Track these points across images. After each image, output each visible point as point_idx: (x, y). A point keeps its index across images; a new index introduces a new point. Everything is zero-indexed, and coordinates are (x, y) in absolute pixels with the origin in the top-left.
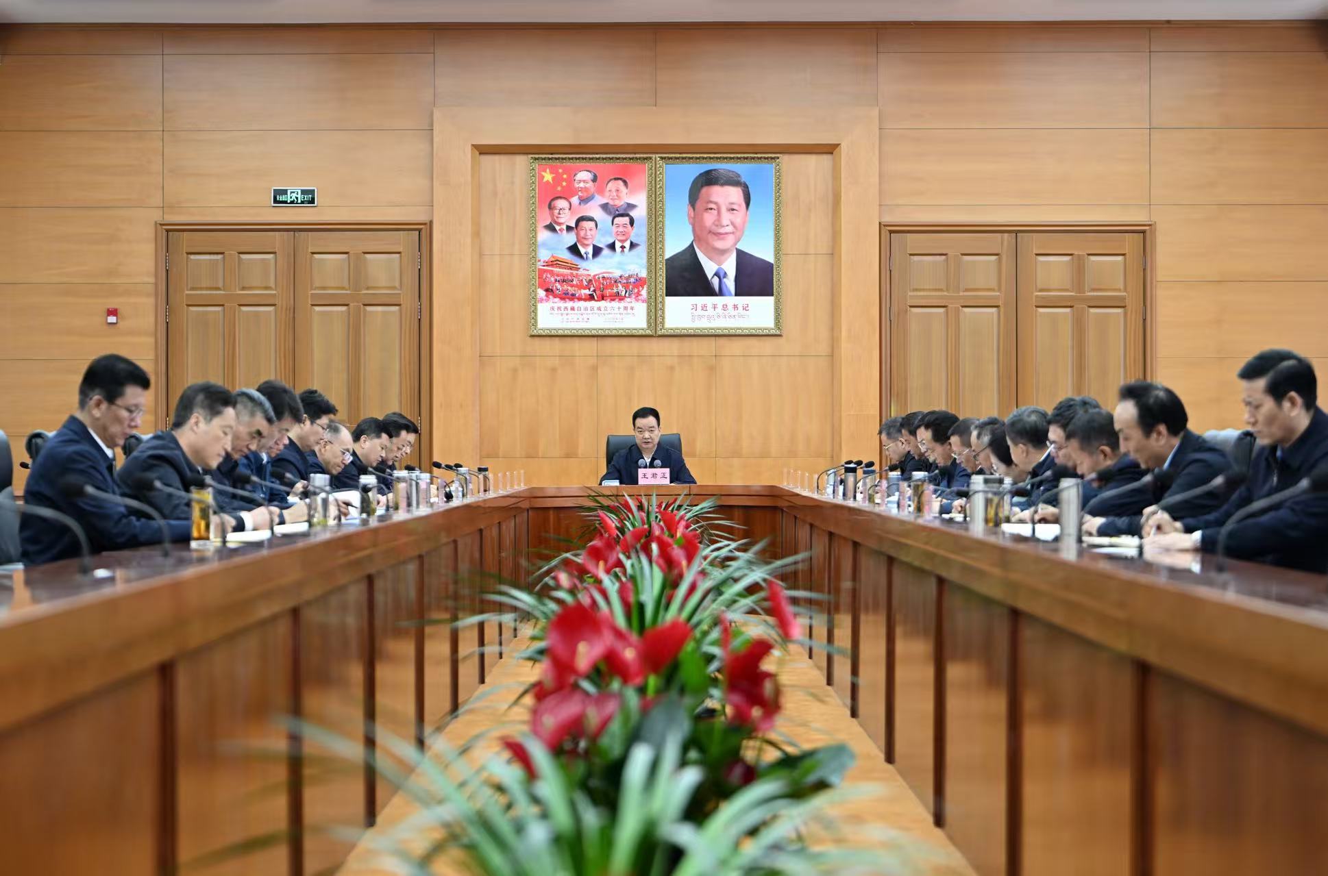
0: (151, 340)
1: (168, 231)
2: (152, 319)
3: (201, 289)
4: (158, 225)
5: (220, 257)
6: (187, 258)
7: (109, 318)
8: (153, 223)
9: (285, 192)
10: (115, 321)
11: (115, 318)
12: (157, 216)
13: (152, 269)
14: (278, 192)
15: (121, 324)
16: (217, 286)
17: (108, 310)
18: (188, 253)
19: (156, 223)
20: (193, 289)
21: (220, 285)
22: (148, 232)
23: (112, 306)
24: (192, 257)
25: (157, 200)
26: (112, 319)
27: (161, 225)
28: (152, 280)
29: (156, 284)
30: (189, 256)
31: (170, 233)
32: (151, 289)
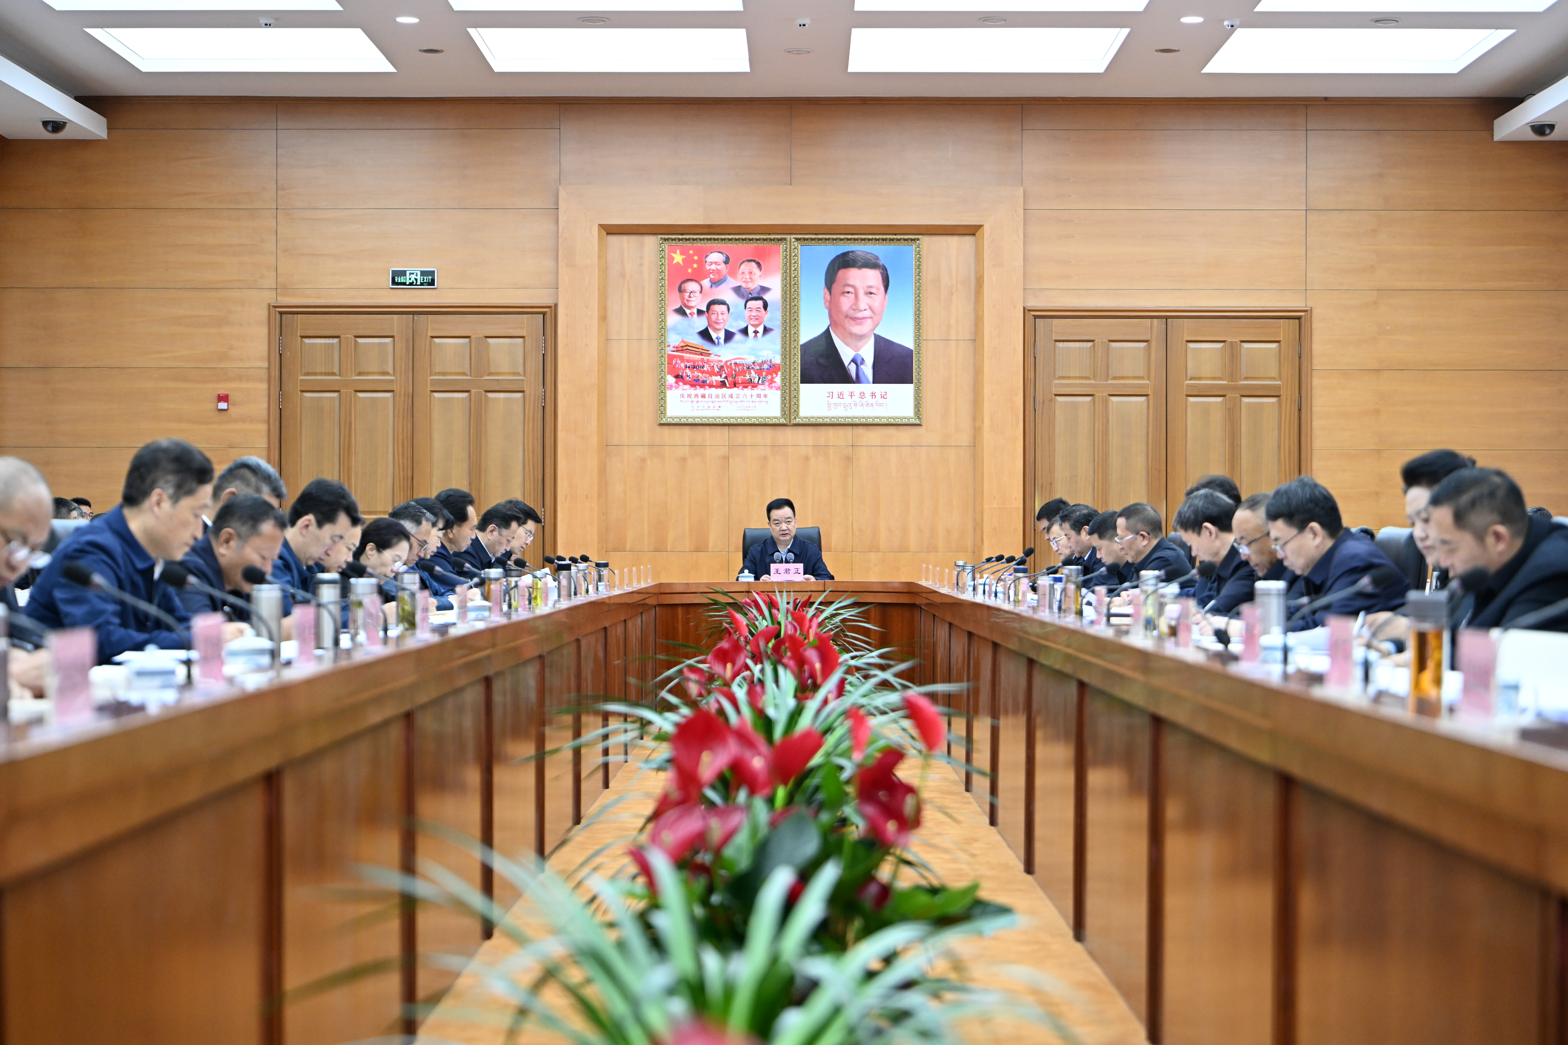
0: (264, 427)
1: (281, 313)
2: (265, 406)
3: (315, 374)
4: (271, 307)
5: (335, 341)
6: (302, 341)
7: (219, 404)
8: (267, 306)
9: (403, 273)
10: (226, 408)
11: (226, 404)
12: (270, 297)
13: (265, 354)
14: (396, 274)
15: (233, 411)
16: (333, 371)
17: (219, 395)
18: (302, 337)
19: (269, 305)
20: (308, 374)
21: (336, 370)
22: (263, 314)
23: (222, 392)
24: (307, 341)
25: (270, 282)
26: (223, 405)
27: (275, 307)
28: (265, 365)
29: (269, 368)
30: (304, 339)
31: (284, 316)
32: (264, 374)
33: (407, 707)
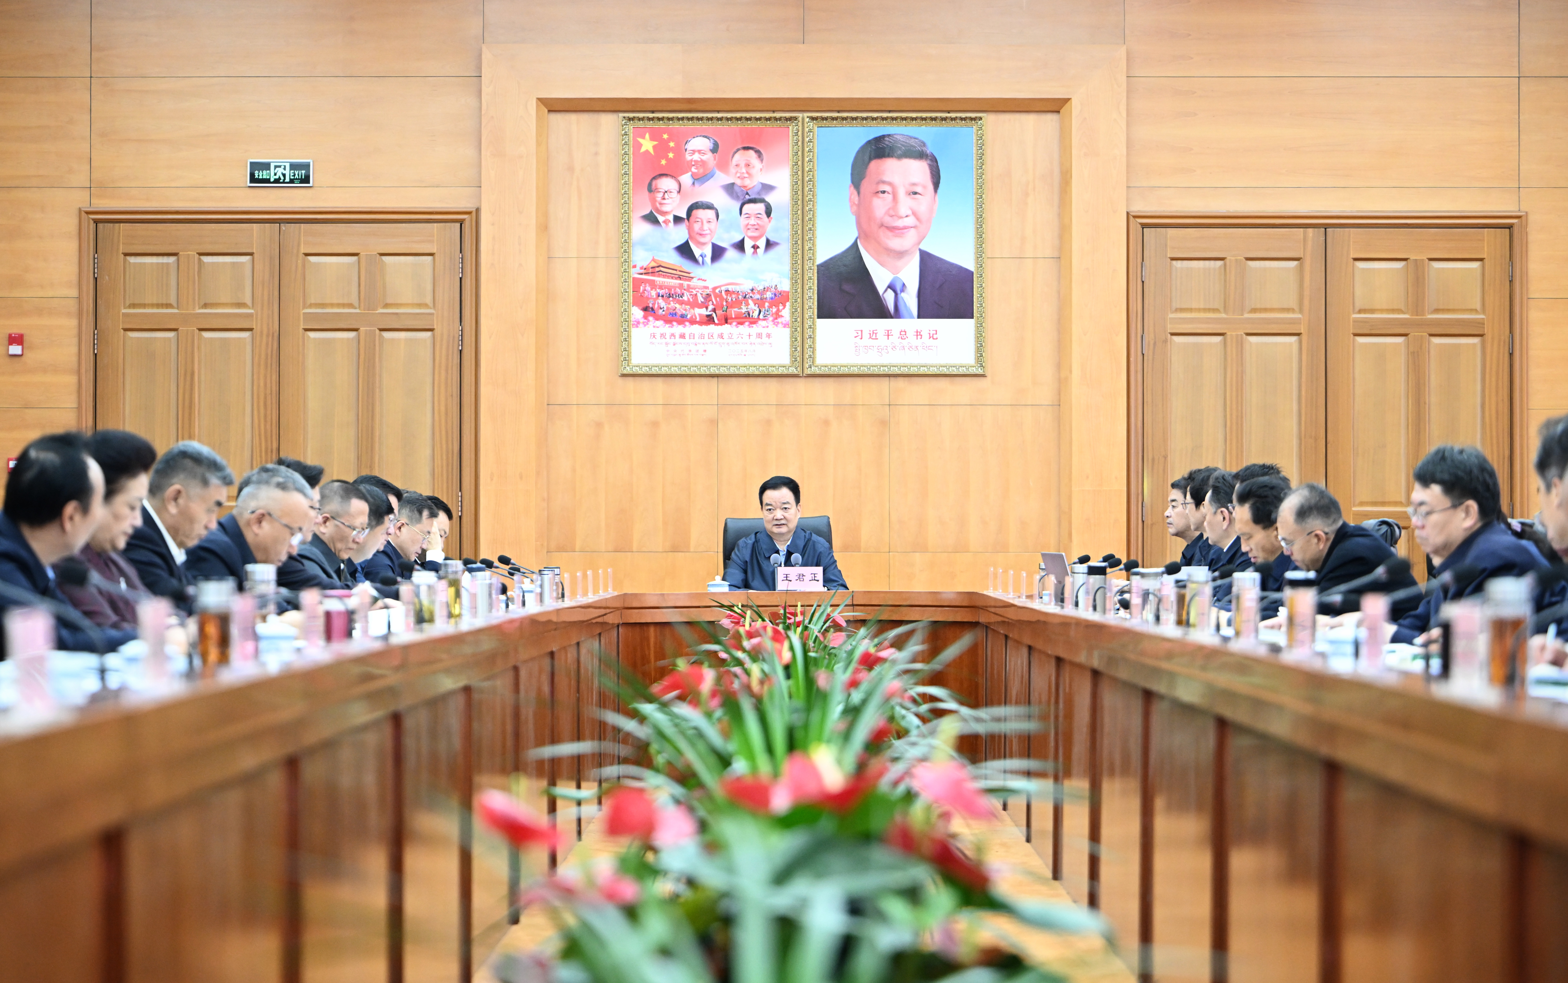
0: (72, 379)
1: (96, 222)
2: (74, 350)
3: (144, 306)
4: (83, 213)
5: (172, 260)
6: (125, 261)
7: (11, 347)
8: (77, 212)
9: (266, 166)
10: (19, 352)
11: (20, 347)
12: (81, 199)
13: (74, 278)
14: (255, 166)
15: (30, 356)
16: (168, 302)
17: (10, 335)
18: (126, 255)
19: (80, 209)
20: (133, 306)
21: (173, 300)
22: (70, 223)
23: (15, 331)
24: (132, 260)
25: (81, 178)
26: (15, 349)
27: (88, 213)
28: (74, 293)
29: (79, 298)
30: (128, 258)
31: (100, 226)
32: (73, 305)
33: (289, 748)
